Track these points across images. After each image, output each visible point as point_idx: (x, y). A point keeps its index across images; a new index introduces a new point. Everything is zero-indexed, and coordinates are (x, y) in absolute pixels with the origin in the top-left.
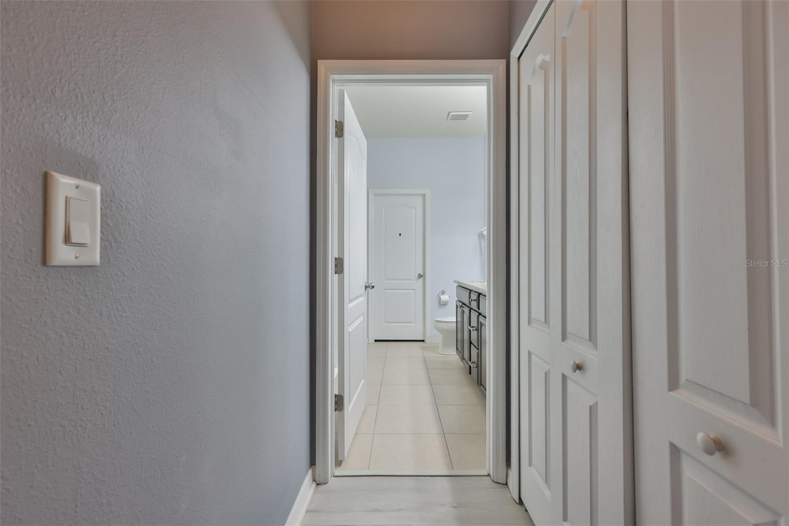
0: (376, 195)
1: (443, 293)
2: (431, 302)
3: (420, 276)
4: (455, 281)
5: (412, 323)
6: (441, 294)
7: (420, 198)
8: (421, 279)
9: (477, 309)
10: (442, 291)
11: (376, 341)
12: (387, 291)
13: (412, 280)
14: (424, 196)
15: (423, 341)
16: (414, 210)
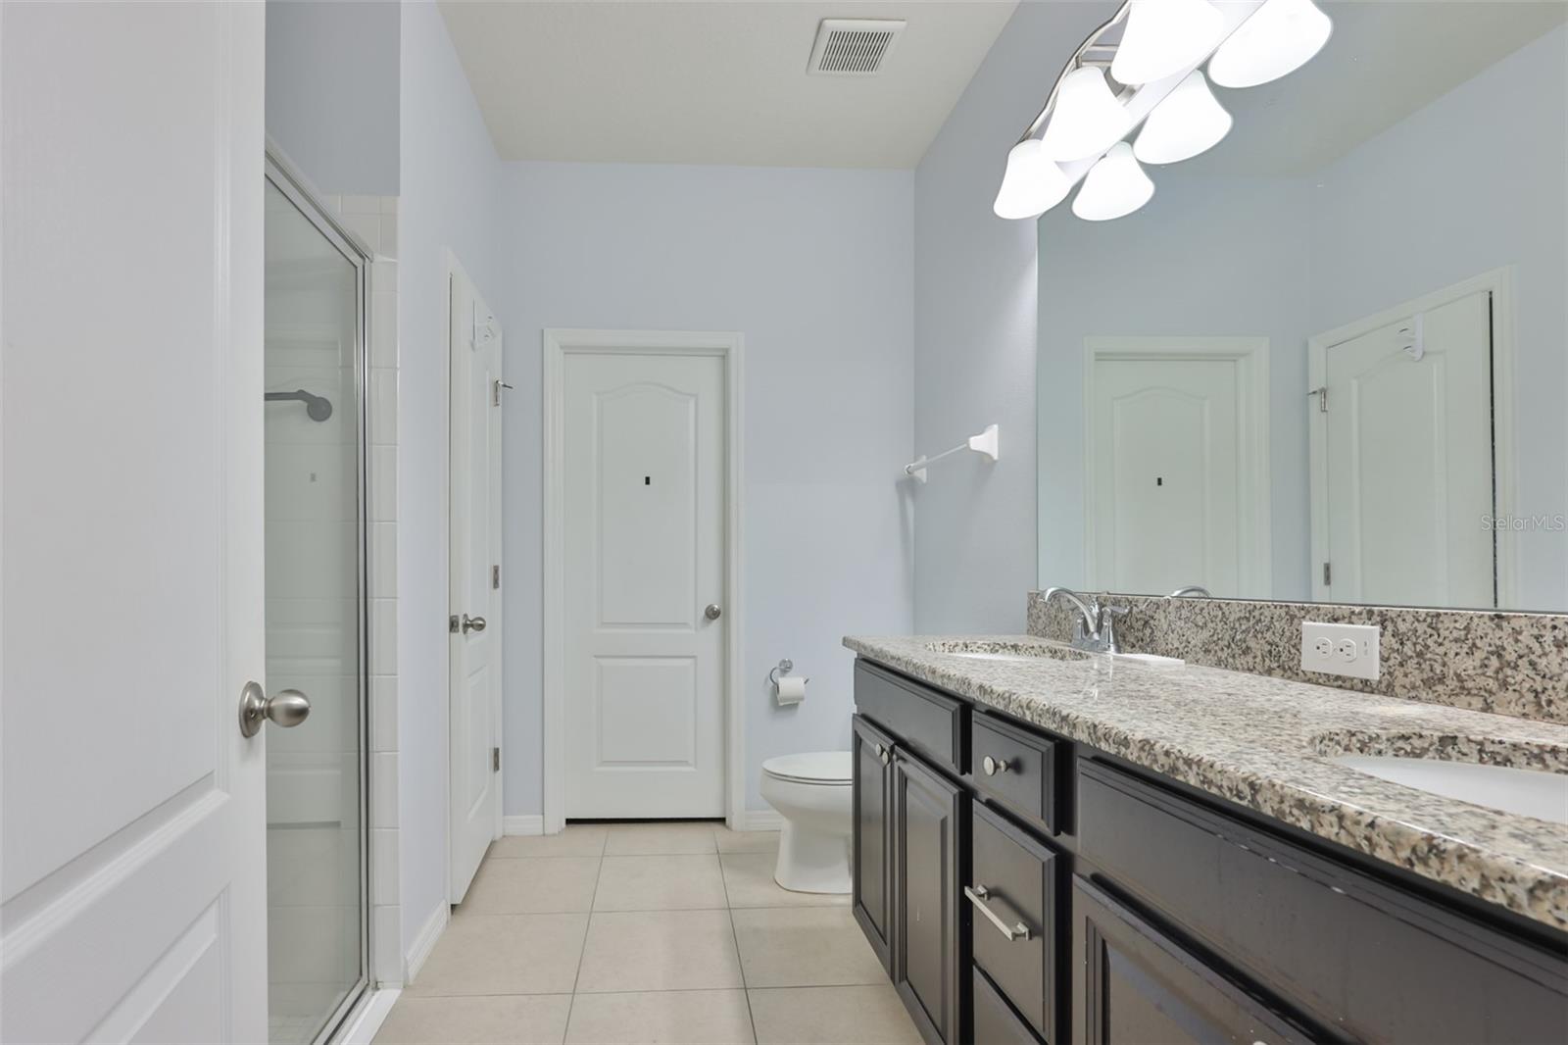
0: (569, 350)
1: (786, 668)
2: (747, 694)
3: (712, 614)
4: (846, 642)
5: (685, 763)
6: (778, 671)
7: (709, 367)
8: (716, 623)
9: (955, 771)
10: (784, 661)
11: (569, 821)
12: (604, 662)
13: (685, 625)
14: (724, 356)
15: (722, 820)
16: (692, 404)
